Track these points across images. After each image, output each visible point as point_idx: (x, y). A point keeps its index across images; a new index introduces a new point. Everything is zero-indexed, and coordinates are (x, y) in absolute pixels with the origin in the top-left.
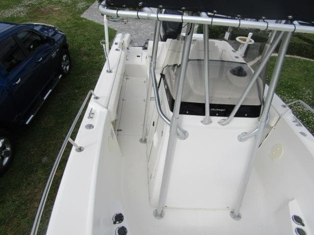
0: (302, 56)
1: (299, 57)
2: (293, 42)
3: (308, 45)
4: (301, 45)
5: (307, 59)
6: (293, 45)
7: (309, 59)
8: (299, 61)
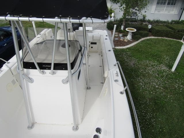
0: (169, 38)
1: (167, 38)
2: (162, 30)
3: (171, 31)
4: (167, 31)
5: (172, 39)
6: (162, 31)
7: (173, 39)
8: (166, 40)
